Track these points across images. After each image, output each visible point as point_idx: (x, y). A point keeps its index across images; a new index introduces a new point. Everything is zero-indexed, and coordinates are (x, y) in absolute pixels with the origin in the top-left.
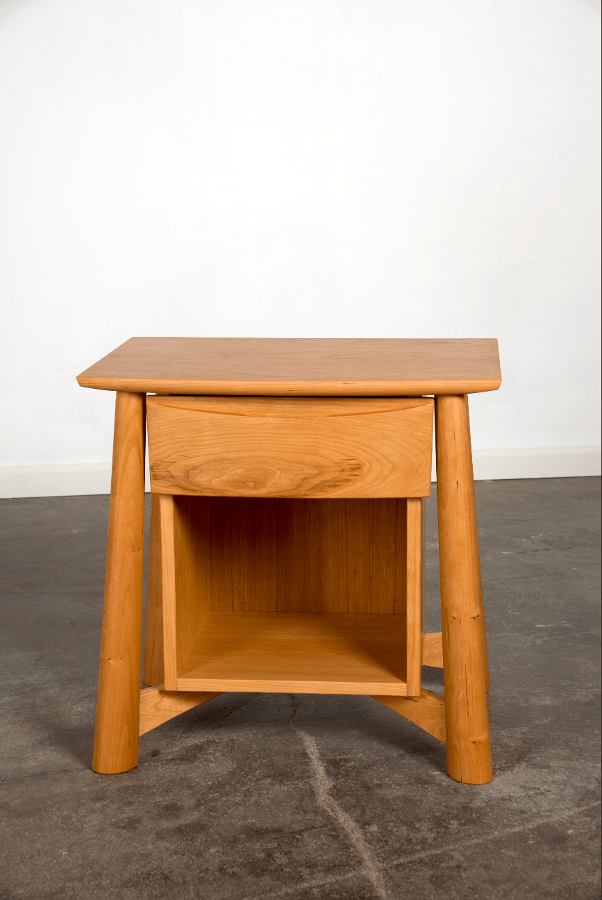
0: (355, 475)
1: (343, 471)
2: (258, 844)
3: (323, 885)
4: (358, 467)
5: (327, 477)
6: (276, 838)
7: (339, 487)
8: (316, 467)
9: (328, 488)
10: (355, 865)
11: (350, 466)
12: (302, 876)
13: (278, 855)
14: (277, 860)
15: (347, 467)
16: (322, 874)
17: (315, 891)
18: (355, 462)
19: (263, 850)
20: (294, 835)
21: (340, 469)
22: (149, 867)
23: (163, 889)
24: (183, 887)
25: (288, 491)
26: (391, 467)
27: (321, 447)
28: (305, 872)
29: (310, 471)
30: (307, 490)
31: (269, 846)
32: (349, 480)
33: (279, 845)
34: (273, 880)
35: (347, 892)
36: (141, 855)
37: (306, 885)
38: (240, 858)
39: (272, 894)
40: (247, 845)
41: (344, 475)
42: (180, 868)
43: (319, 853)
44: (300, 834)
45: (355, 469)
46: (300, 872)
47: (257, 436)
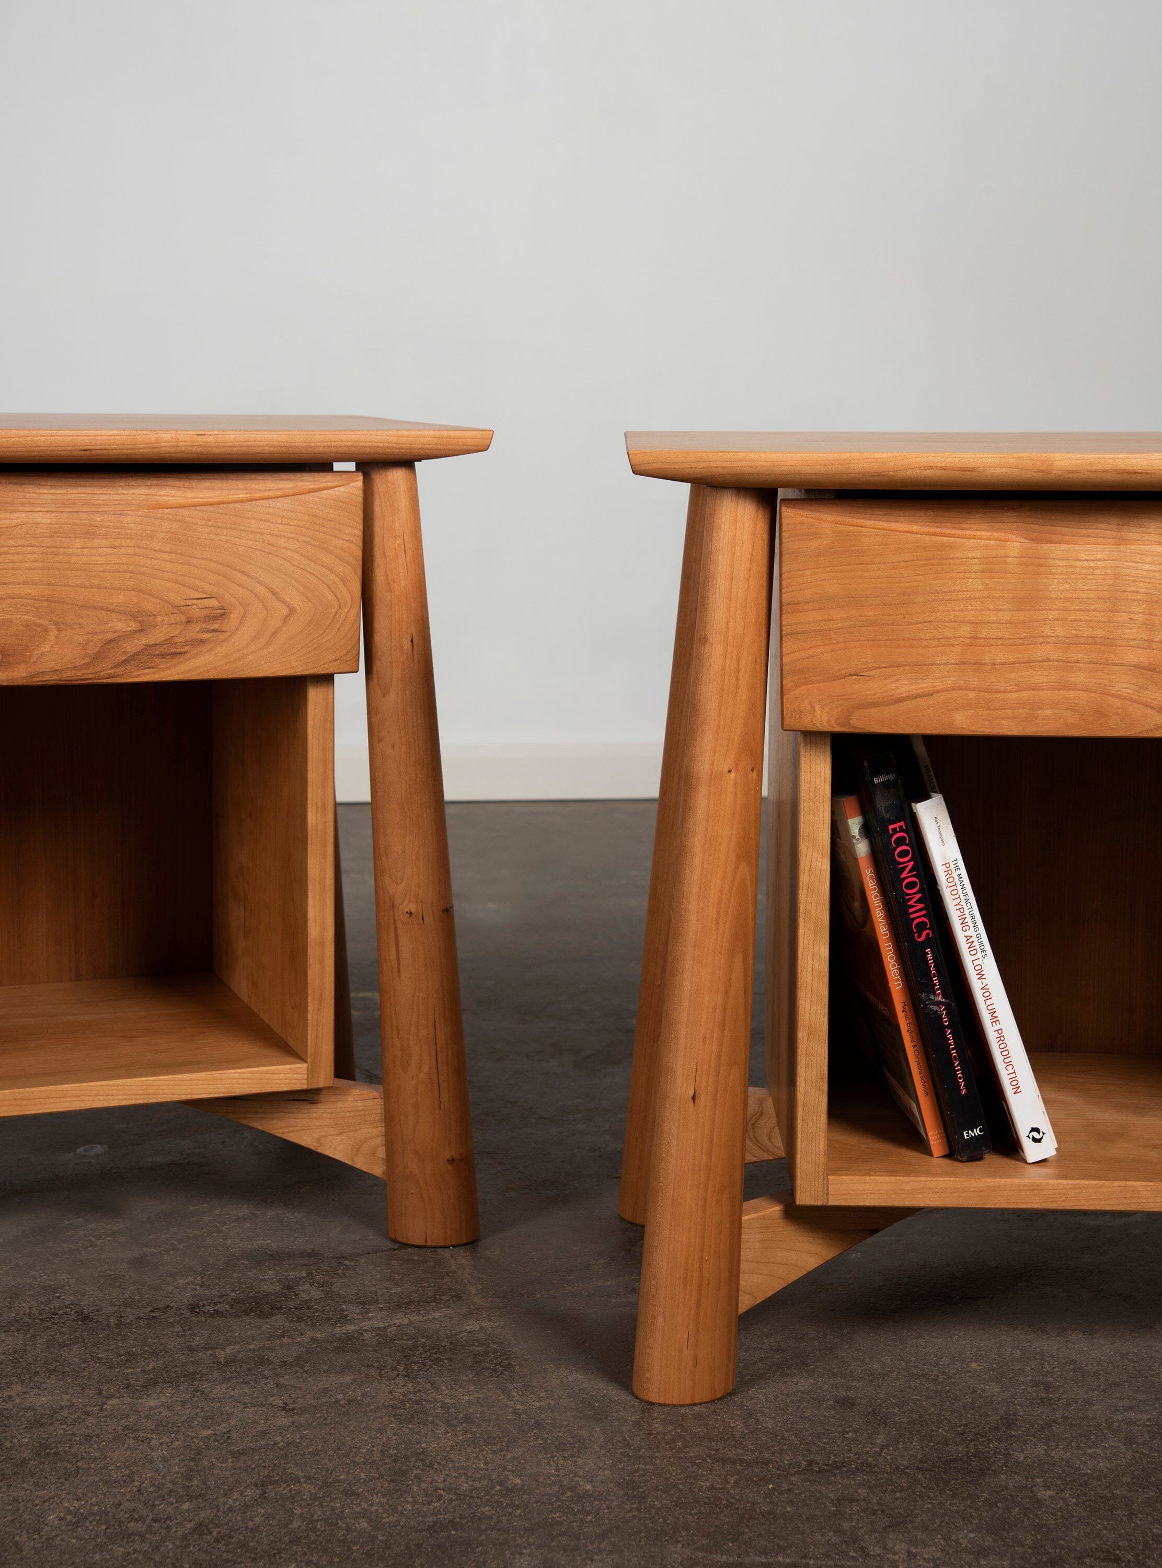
0: (215, 631)
1: (189, 622)
2: (271, 1272)
3: (384, 1328)
4: (221, 614)
5: (156, 636)
6: (306, 1265)
7: (183, 658)
8: (133, 616)
9: (158, 660)
10: (449, 1300)
11: (205, 612)
12: (347, 1315)
13: (306, 1287)
14: (303, 1295)
15: (196, 612)
16: (385, 1313)
17: (367, 1336)
18: (214, 603)
19: (279, 1281)
20: (340, 1260)
21: (184, 619)
22: (57, 1304)
23: (77, 1334)
24: (116, 1331)
25: (75, 668)
26: (285, 611)
27: (144, 574)
28: (353, 1311)
29: (121, 625)
30: (116, 666)
31: (291, 1275)
32: (202, 641)
33: (309, 1274)
34: (291, 1321)
35: (428, 1337)
36: (43, 1287)
37: (351, 1328)
38: (233, 1291)
39: (285, 1340)
40: (249, 1273)
41: (194, 632)
42: (115, 1305)
43: (384, 1284)
44: (352, 1260)
45: (214, 618)
46: (343, 1310)
47: (7, 553)
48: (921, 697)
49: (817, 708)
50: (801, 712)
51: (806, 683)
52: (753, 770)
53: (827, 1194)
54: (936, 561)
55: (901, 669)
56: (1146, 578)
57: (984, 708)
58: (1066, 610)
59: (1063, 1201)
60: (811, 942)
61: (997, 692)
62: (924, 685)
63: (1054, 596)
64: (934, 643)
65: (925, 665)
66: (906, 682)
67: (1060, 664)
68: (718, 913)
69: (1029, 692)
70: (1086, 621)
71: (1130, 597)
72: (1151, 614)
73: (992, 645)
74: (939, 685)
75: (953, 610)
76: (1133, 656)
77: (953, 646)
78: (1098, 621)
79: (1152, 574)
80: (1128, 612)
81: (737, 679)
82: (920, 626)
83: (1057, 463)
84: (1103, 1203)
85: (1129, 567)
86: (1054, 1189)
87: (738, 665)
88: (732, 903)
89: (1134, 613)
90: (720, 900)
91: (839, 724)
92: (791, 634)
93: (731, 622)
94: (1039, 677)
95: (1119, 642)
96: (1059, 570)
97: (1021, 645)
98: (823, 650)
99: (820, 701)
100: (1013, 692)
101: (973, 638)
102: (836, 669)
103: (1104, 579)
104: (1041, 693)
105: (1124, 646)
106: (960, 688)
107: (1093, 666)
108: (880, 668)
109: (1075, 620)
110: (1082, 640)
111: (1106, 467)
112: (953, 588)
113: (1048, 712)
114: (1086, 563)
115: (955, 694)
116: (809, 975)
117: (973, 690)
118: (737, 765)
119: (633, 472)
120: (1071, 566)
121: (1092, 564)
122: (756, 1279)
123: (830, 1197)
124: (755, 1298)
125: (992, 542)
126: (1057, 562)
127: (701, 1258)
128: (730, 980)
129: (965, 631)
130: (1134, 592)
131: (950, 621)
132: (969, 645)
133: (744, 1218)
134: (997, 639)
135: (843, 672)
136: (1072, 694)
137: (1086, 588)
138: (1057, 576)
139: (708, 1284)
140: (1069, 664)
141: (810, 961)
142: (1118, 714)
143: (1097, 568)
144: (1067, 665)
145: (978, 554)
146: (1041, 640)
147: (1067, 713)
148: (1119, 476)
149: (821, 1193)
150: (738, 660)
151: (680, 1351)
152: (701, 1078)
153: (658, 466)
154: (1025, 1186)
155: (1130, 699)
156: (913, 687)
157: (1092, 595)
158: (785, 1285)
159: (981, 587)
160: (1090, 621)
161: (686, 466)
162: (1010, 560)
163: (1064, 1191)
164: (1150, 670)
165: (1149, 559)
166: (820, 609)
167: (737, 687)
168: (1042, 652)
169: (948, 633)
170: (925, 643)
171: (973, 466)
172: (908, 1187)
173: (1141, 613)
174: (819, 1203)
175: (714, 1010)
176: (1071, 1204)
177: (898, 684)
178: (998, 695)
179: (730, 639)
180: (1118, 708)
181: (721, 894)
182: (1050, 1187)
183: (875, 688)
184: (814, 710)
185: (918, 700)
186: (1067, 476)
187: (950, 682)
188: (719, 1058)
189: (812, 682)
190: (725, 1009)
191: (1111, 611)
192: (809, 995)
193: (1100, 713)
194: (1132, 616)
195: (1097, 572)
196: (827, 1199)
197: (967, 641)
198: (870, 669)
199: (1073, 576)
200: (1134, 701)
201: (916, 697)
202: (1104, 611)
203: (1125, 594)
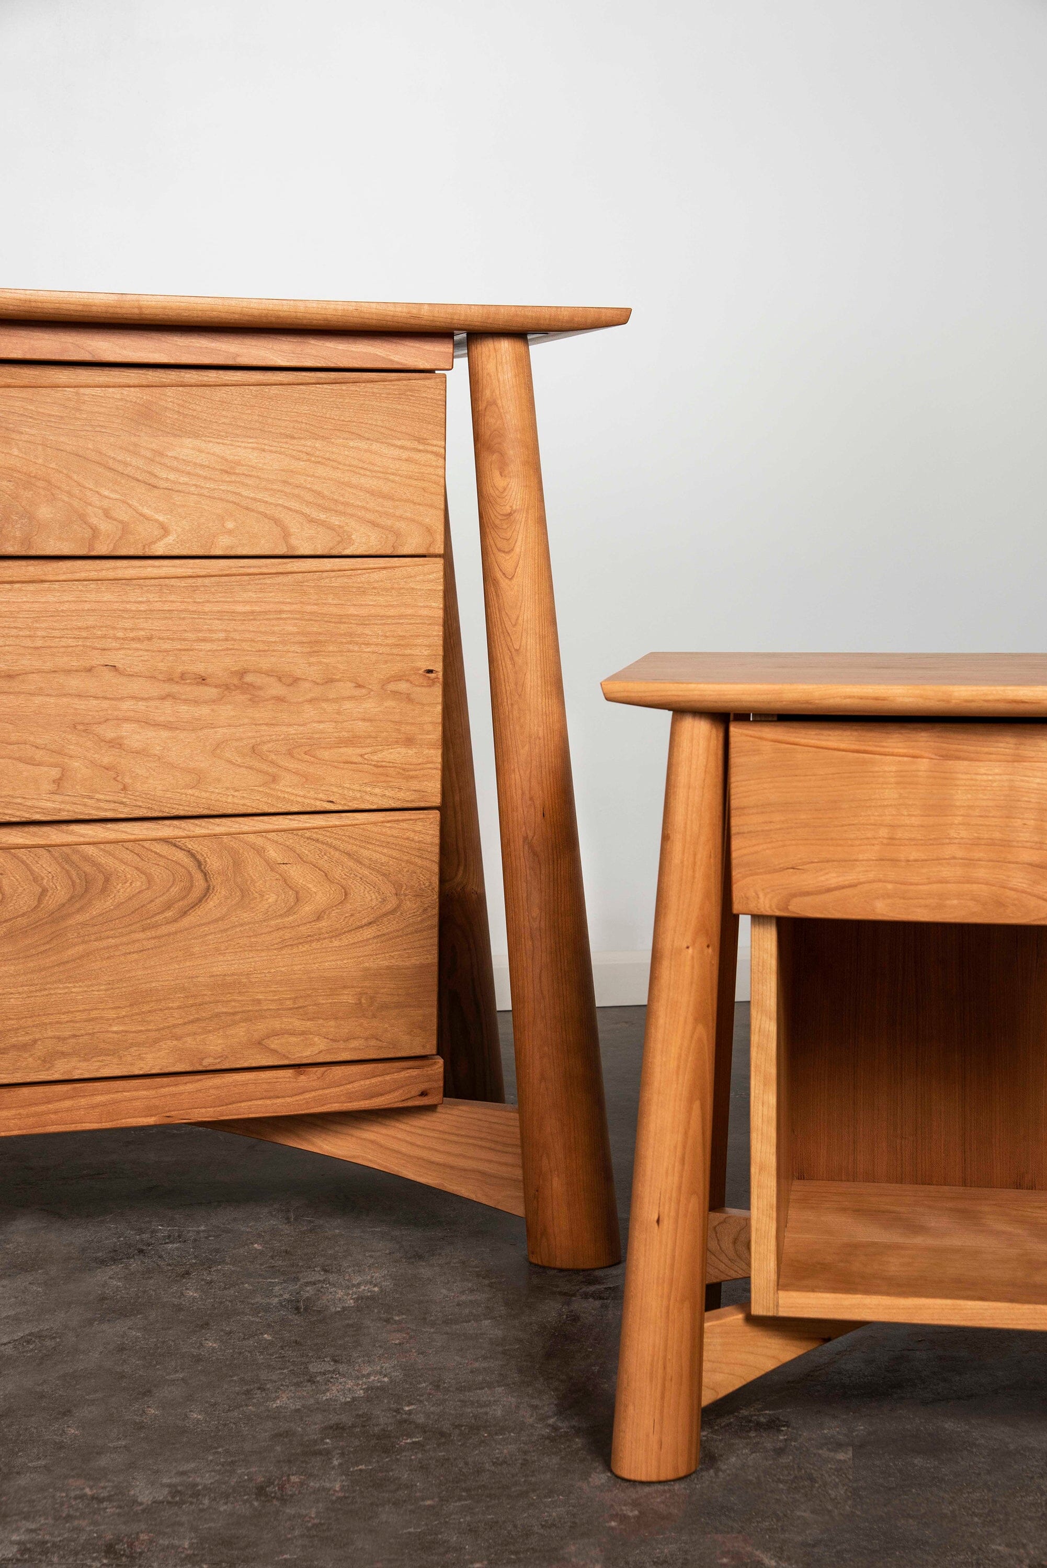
48: (847, 887)
49: (761, 895)
50: (748, 898)
51: (751, 875)
52: (708, 946)
53: (777, 1306)
54: (858, 775)
55: (830, 864)
56: (1038, 790)
57: (901, 898)
58: (968, 816)
59: (981, 1320)
60: (761, 1092)
61: (911, 884)
62: (850, 877)
63: (958, 804)
64: (858, 842)
65: (850, 861)
66: (835, 875)
67: (965, 861)
68: (678, 1067)
69: (939, 885)
70: (986, 825)
71: (1023, 806)
72: (1042, 821)
73: (906, 845)
74: (862, 878)
75: (873, 815)
76: (1027, 856)
77: (873, 845)
78: (996, 826)
79: (1042, 786)
80: (1023, 819)
81: (694, 871)
82: (845, 828)
83: (956, 694)
84: (1014, 1322)
85: (1023, 781)
86: (971, 1309)
87: (695, 858)
88: (690, 1059)
89: (1027, 819)
90: (680, 1055)
91: (780, 910)
92: (738, 833)
93: (689, 822)
94: (947, 872)
95: (1015, 844)
96: (962, 782)
97: (931, 845)
98: (765, 847)
99: (763, 890)
100: (925, 884)
101: (890, 838)
102: (776, 863)
103: (1000, 790)
104: (949, 885)
105: (1018, 847)
106: (880, 881)
107: (992, 863)
108: (812, 862)
109: (977, 825)
110: (983, 842)
111: (997, 697)
112: (873, 797)
113: (955, 902)
114: (985, 777)
115: (875, 886)
116: (760, 1120)
117: (891, 882)
118: (694, 942)
119: (607, 699)
120: (972, 780)
121: (990, 778)
122: (719, 1377)
123: (780, 1309)
124: (718, 1393)
125: (906, 759)
126: (960, 776)
127: (665, 1357)
128: (689, 1122)
129: (883, 832)
130: (1027, 801)
131: (871, 824)
132: (888, 844)
133: (706, 1325)
134: (911, 839)
135: (782, 866)
136: (975, 886)
137: (985, 797)
138: (960, 788)
139: (671, 1380)
140: (971, 862)
141: (761, 1107)
142: (1015, 905)
143: (995, 781)
144: (970, 862)
145: (894, 768)
146: (948, 841)
147: (971, 904)
148: (1008, 705)
149: (771, 1305)
150: (695, 855)
151: (648, 1436)
152: (664, 1205)
153: (625, 694)
154: (946, 1305)
155: (1023, 892)
156: (840, 879)
157: (991, 803)
158: (744, 1383)
159: (896, 796)
160: (989, 825)
161: (648, 694)
162: (920, 773)
163: (981, 1311)
164: (1042, 867)
165: (1039, 774)
166: (762, 813)
167: (694, 877)
168: (948, 851)
169: (869, 835)
170: (850, 842)
171: (885, 695)
172: (846, 1303)
173: (1033, 819)
174: (770, 1314)
175: (675, 1147)
176: (987, 1322)
177: (827, 877)
178: (912, 887)
179: (688, 838)
180: (1014, 900)
181: (681, 1050)
182: (968, 1307)
183: (808, 880)
184: (758, 898)
185: (845, 890)
186: (965, 704)
187: (871, 876)
188: (680, 1188)
189: (757, 874)
190: (684, 1147)
191: (1007, 817)
192: (760, 1137)
193: (1000, 904)
194: (1025, 821)
195: (995, 784)
196: (777, 1310)
197: (885, 841)
198: (804, 863)
199: (974, 788)
200: (1029, 894)
201: (843, 887)
202: (1001, 817)
203: (1019, 803)
